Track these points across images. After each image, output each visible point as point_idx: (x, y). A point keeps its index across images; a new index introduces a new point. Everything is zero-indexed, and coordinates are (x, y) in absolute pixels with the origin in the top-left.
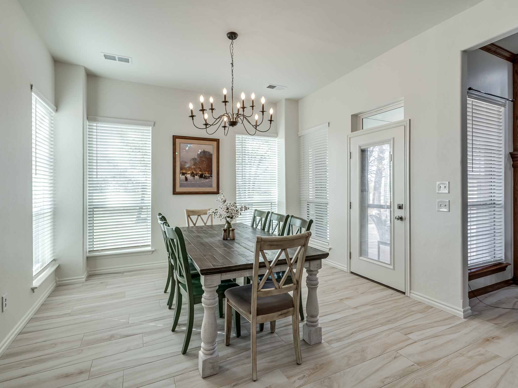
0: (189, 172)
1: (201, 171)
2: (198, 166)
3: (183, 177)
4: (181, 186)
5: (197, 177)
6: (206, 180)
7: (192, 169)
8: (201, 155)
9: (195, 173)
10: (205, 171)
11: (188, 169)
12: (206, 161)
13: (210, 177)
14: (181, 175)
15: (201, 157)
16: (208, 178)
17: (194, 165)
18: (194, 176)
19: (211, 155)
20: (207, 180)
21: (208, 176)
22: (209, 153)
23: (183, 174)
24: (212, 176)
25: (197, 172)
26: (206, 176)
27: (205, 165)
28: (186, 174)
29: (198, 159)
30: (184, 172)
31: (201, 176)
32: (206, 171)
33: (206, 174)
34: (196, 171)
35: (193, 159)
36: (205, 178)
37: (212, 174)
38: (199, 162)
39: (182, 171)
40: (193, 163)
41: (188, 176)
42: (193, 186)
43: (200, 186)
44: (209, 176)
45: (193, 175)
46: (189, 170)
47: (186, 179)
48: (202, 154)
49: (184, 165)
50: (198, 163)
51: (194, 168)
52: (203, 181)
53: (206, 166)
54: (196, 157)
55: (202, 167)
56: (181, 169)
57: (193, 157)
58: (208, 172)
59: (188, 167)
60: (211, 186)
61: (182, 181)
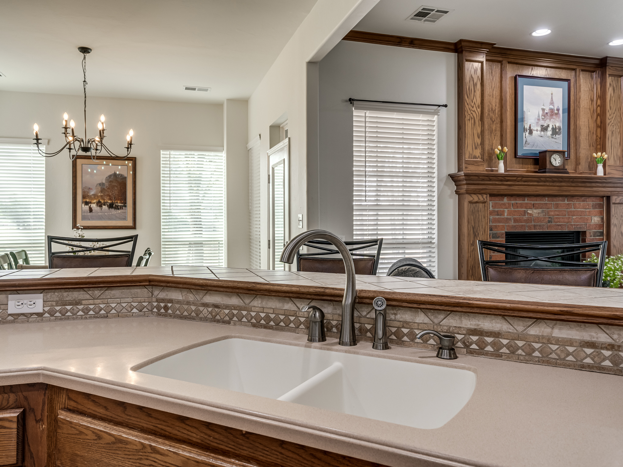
0: (95, 201)
1: (110, 199)
2: (107, 193)
3: (86, 208)
4: (84, 218)
5: (105, 207)
6: (117, 210)
7: (98, 197)
8: (111, 179)
9: (102, 202)
10: (116, 200)
11: (93, 196)
12: (117, 187)
13: (123, 208)
14: (83, 205)
15: (110, 181)
16: (121, 208)
17: (101, 192)
18: (101, 206)
19: (125, 178)
20: (120, 211)
21: (120, 206)
22: (122, 175)
23: (87, 203)
24: (126, 206)
25: (106, 201)
26: (118, 205)
27: (116, 192)
28: (91, 203)
29: (107, 184)
30: (88, 200)
31: (111, 206)
32: (118, 200)
33: (117, 202)
34: (104, 200)
35: (100, 184)
36: (117, 208)
37: (126, 203)
38: (108, 188)
39: (85, 200)
40: (100, 189)
41: (94, 206)
42: (100, 218)
43: (110, 219)
44: (122, 206)
45: (100, 204)
46: (95, 198)
47: (91, 210)
48: (112, 177)
49: (88, 192)
50: (106, 189)
51: (101, 196)
52: (113, 212)
53: (118, 192)
54: (104, 182)
55: (112, 194)
56: (84, 197)
57: (100, 182)
58: (120, 201)
59: (93, 195)
60: (125, 219)
61: (84, 212)
